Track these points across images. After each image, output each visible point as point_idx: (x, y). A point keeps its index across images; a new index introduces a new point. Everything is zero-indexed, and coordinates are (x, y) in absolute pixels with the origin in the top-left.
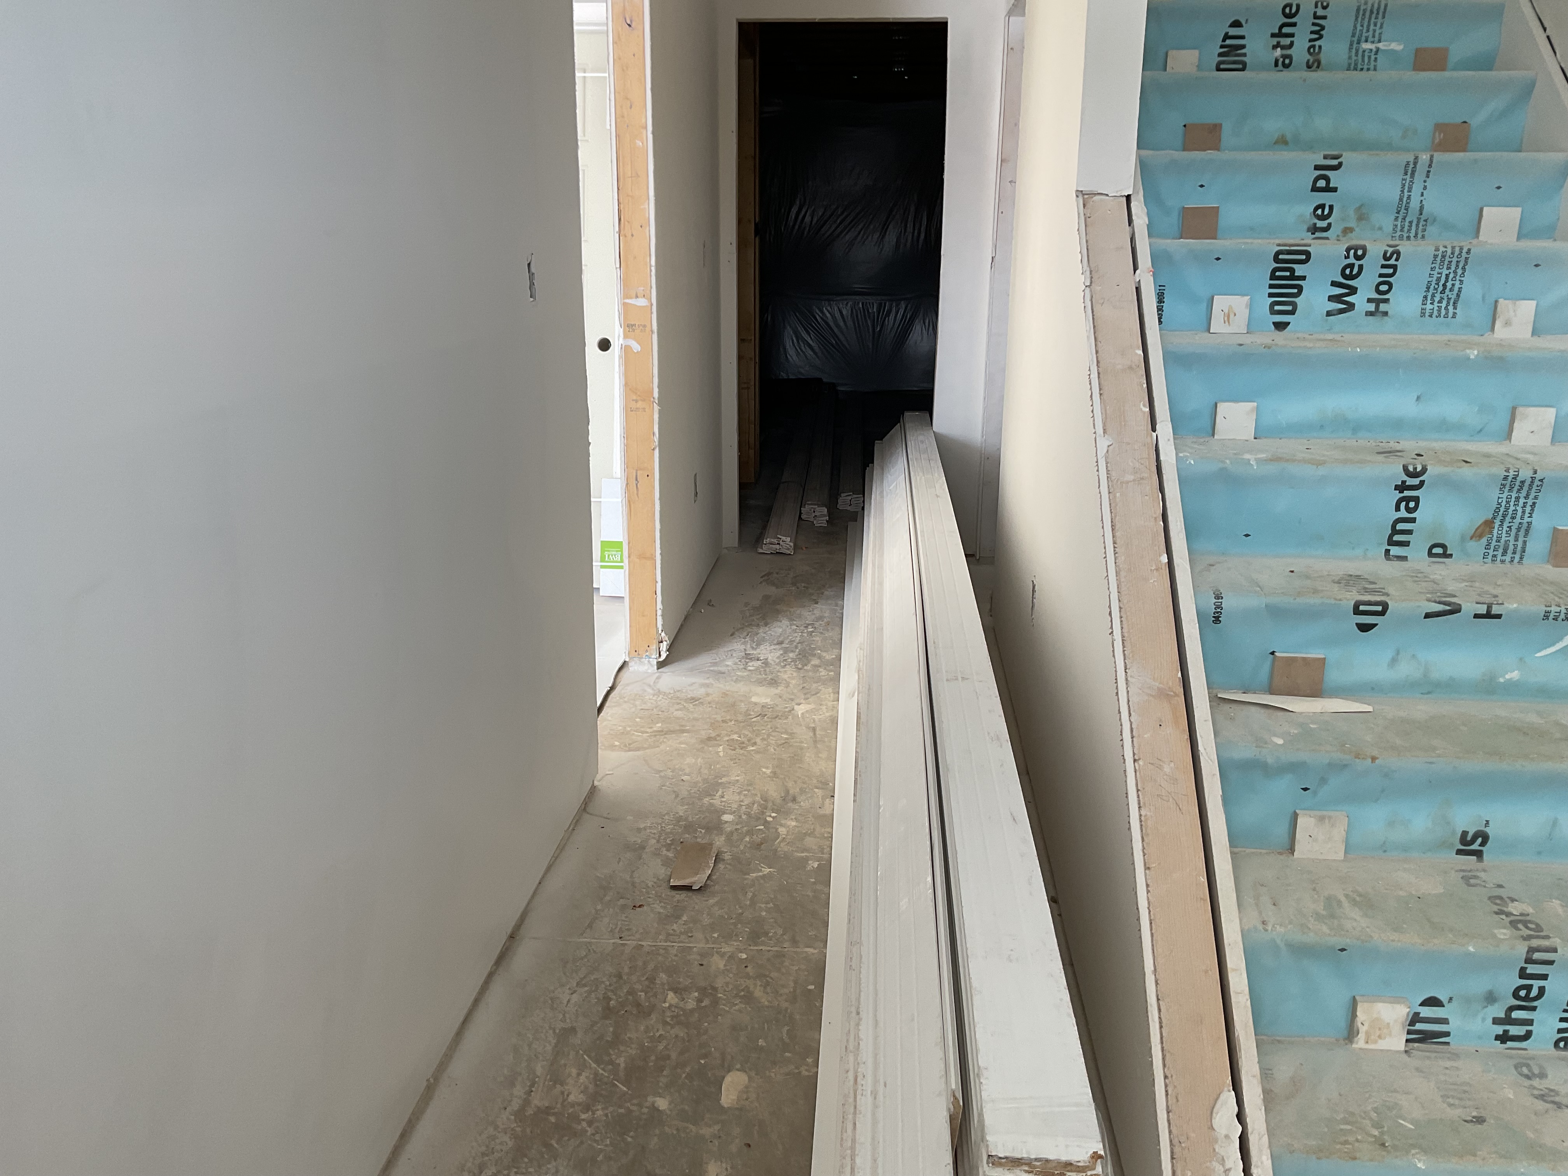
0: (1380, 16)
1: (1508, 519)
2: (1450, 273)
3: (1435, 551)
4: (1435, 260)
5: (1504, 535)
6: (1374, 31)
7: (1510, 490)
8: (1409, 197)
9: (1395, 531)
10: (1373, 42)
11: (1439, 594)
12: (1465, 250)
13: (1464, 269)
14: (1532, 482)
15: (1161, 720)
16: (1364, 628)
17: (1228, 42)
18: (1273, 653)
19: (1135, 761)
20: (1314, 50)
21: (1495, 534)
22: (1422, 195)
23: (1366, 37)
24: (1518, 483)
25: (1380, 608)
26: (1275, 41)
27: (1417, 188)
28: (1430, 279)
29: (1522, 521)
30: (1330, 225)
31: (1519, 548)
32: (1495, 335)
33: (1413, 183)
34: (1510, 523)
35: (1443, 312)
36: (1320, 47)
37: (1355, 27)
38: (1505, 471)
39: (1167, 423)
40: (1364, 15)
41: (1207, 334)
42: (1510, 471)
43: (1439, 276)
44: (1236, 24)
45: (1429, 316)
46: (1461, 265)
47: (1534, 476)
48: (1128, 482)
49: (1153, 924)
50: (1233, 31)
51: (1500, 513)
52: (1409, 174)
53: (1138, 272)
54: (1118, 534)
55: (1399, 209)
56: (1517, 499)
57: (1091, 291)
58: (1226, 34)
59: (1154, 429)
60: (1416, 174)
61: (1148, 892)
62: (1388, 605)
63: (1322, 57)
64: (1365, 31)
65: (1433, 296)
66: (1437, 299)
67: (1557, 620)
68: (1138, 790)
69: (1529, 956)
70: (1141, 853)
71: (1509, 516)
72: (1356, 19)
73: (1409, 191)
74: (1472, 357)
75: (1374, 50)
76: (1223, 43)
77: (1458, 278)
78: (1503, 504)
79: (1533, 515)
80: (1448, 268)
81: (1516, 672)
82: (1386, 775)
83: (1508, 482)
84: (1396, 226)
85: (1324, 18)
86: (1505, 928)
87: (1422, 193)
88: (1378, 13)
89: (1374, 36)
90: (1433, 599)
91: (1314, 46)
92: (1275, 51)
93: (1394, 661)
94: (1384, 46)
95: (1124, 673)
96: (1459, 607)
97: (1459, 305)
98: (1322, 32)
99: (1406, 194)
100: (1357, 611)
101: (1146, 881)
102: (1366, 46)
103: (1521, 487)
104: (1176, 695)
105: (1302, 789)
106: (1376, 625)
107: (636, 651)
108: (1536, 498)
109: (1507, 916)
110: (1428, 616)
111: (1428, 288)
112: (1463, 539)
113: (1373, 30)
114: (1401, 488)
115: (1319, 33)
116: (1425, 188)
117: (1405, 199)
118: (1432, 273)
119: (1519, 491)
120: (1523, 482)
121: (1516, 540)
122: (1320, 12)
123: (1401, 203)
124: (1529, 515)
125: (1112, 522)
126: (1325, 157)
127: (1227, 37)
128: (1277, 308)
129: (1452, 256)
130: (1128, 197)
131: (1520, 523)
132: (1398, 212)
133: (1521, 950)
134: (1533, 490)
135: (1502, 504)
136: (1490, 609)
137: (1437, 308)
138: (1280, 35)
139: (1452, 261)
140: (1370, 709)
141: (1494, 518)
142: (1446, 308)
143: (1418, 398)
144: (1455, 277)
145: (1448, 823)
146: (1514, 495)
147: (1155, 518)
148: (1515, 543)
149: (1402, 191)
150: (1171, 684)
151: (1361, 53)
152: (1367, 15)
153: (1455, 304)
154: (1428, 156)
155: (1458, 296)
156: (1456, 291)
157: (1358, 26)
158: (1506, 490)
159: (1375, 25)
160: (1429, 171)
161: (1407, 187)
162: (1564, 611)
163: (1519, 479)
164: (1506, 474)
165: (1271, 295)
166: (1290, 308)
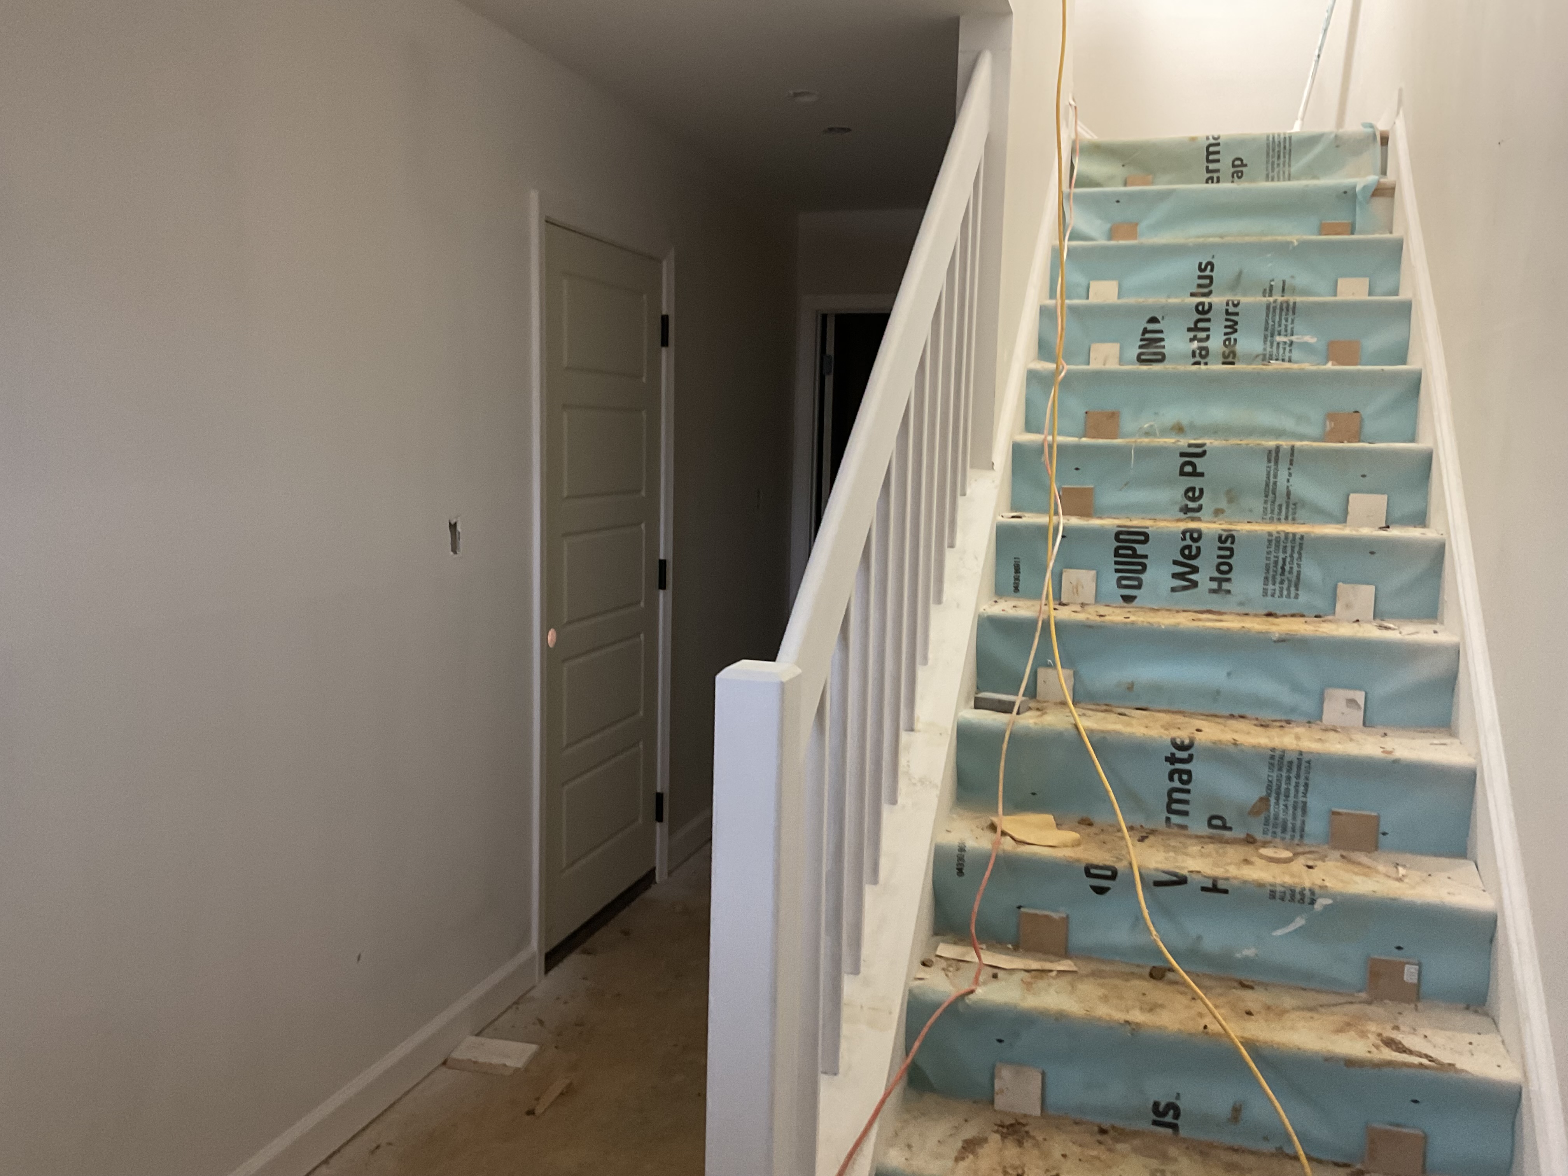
0: (1290, 313)
1: (1282, 798)
3: (1214, 822)
4: (1271, 544)
5: (1281, 813)
6: (1286, 326)
7: (1280, 769)
8: (1275, 483)
9: (1172, 800)
10: (1286, 335)
12: (1298, 536)
13: (1300, 554)
14: (1300, 763)
16: (1099, 891)
17: (1147, 336)
18: (1019, 908)
20: (1230, 343)
21: (1272, 812)
23: (1278, 331)
24: (1285, 763)
25: (1109, 873)
26: (1191, 335)
27: (1283, 474)
28: (1268, 562)
29: (1297, 800)
30: (1203, 506)
31: (1298, 827)
32: (1337, 617)
33: (1278, 470)
34: (1284, 801)
35: (1285, 593)
36: (1235, 340)
37: (1267, 322)
38: (1271, 750)
40: (1273, 311)
42: (1276, 751)
43: (1277, 559)
44: (1153, 320)
45: (1271, 596)
46: (1297, 549)
47: (1300, 757)
50: (1151, 327)
51: (1274, 791)
52: (1273, 461)
55: (1267, 492)
60: (1281, 462)
62: (1117, 870)
63: (1238, 348)
64: (1277, 326)
65: (1274, 577)
66: (1277, 580)
71: (1283, 794)
72: (1267, 315)
73: (1275, 477)
75: (1288, 342)
77: (1295, 562)
79: (1308, 796)
80: (1285, 552)
81: (1253, 949)
82: (1073, 1036)
84: (1265, 508)
85: (1237, 314)
87: (1288, 480)
88: (1288, 310)
89: (1286, 331)
90: (1162, 869)
91: (1229, 339)
92: (1191, 343)
94: (1297, 339)
96: (1186, 879)
97: (1300, 587)
98: (1236, 327)
99: (1272, 480)
100: (1088, 874)
103: (1290, 768)
105: (997, 1040)
106: (1109, 889)
108: (1305, 778)
110: (1156, 884)
111: (1268, 570)
112: (1240, 814)
113: (1285, 324)
114: (1172, 759)
115: (1233, 327)
116: (1290, 475)
117: (1271, 485)
118: (1269, 555)
119: (1288, 771)
120: (1290, 763)
121: (1294, 818)
122: (1231, 309)
123: (1268, 486)
124: (1303, 795)
126: (1189, 445)
127: (1145, 331)
128: (1124, 582)
129: (1286, 541)
131: (1295, 802)
132: (1266, 496)
134: (1303, 771)
135: (1273, 782)
136: (1217, 883)
137: (1279, 589)
138: (1195, 329)
139: (1287, 546)
141: (1269, 795)
142: (1288, 589)
144: (1292, 560)
145: (1141, 1092)
146: (1284, 774)
148: (1294, 823)
149: (1268, 477)
151: (1275, 345)
152: (1278, 311)
153: (1296, 586)
154: (1290, 446)
155: (1298, 578)
156: (1295, 574)
157: (1270, 321)
158: (1275, 769)
159: (1286, 321)
160: (1292, 460)
161: (1272, 474)
162: (1288, 891)
163: (1286, 759)
164: (1273, 754)
165: (1117, 571)
166: (1136, 583)
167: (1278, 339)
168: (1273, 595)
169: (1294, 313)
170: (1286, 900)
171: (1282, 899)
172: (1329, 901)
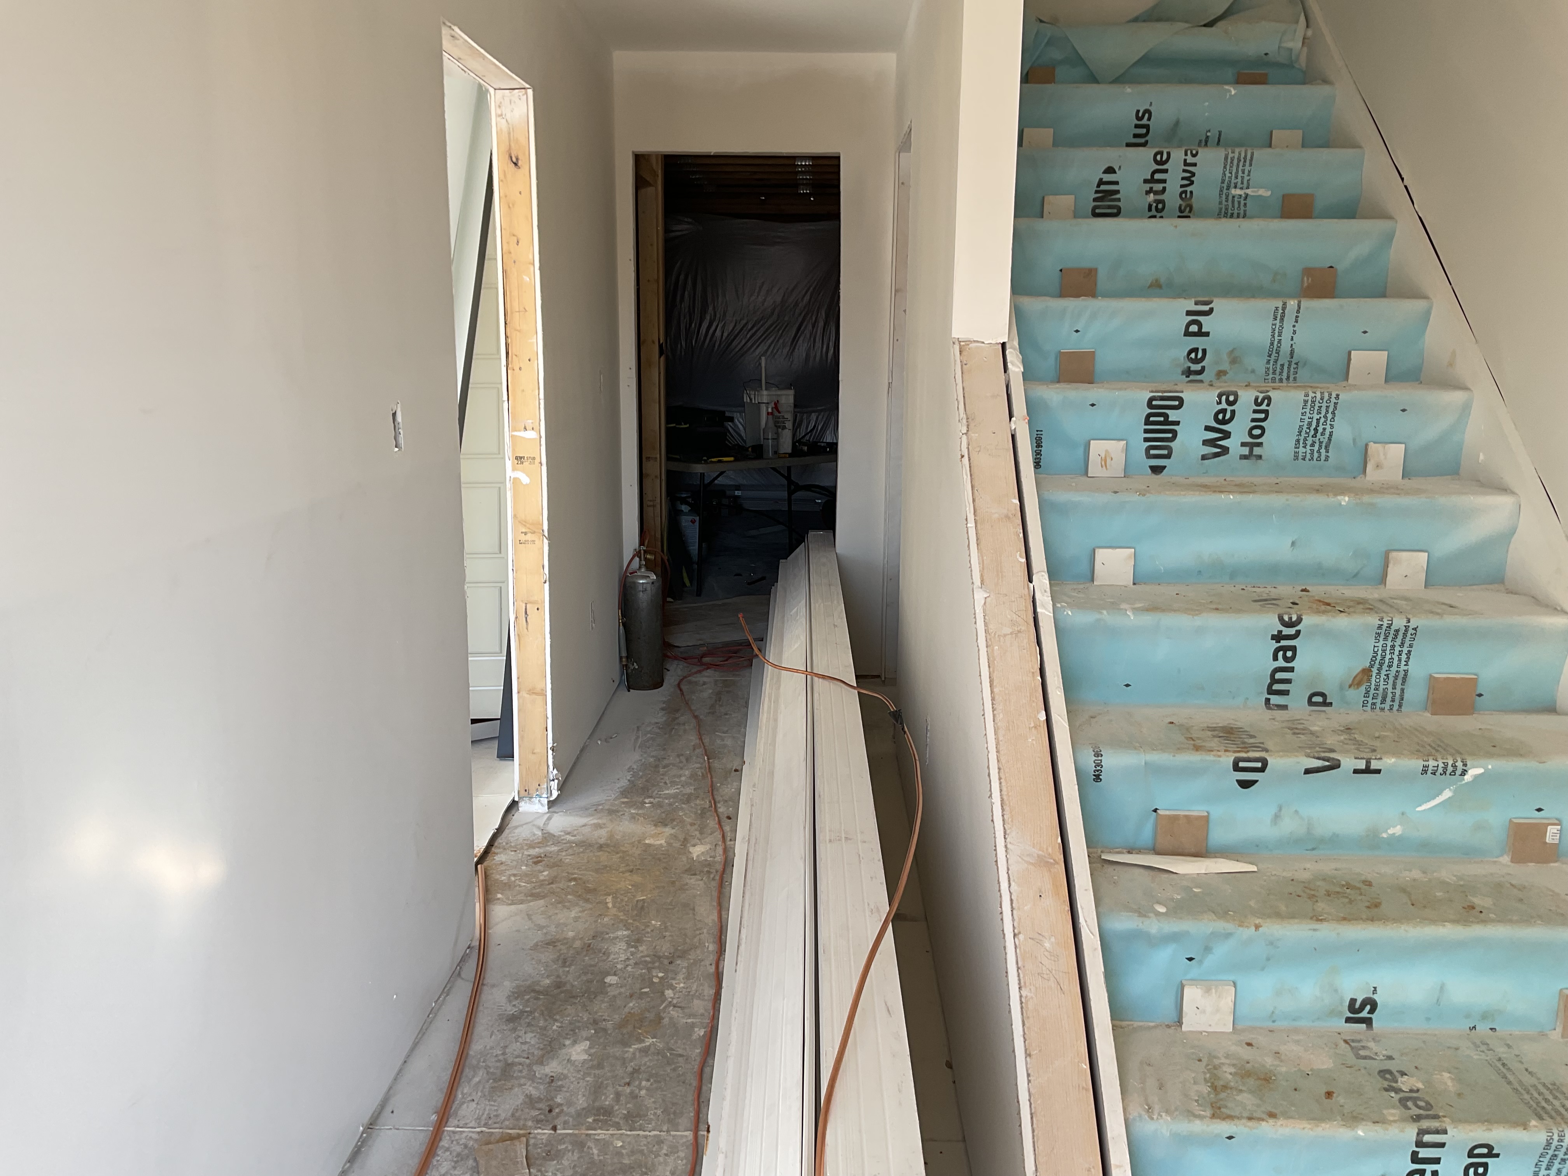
0: (1248, 164)
1: (1385, 667)
2: (1320, 417)
3: (1315, 699)
4: (1305, 405)
5: (1382, 683)
7: (1386, 639)
8: (1280, 341)
9: (1274, 681)
10: (1242, 188)
11: (1317, 749)
12: (1334, 395)
13: (1333, 413)
14: (1406, 631)
15: (1040, 891)
16: (1245, 784)
17: (1103, 187)
18: (1155, 811)
19: (1015, 935)
20: (1186, 196)
21: (1373, 682)
22: (1292, 339)
23: (1235, 184)
24: (1392, 632)
25: (1259, 765)
26: (1147, 187)
27: (1287, 332)
28: (1302, 424)
29: (1399, 669)
30: (1203, 368)
31: (1398, 696)
32: (1368, 478)
33: (1283, 328)
34: (1386, 671)
35: (1316, 455)
36: (1191, 192)
37: (1224, 174)
38: (1379, 620)
39: (1043, 574)
40: (1232, 162)
41: (1084, 479)
42: (1384, 620)
43: (1310, 420)
44: (1110, 170)
45: (1302, 459)
46: (1331, 410)
47: (1407, 624)
48: (1005, 635)
49: (1034, 1119)
50: (1107, 177)
51: (1377, 662)
52: (1279, 318)
53: (1013, 419)
54: (996, 690)
55: (1270, 353)
56: (1393, 647)
57: (968, 438)
58: (1101, 179)
59: (1030, 581)
60: (1285, 319)
61: (1029, 1081)
62: (1267, 761)
63: (1194, 201)
64: (1233, 177)
65: (1305, 439)
66: (1309, 442)
67: (1435, 774)
68: (1018, 968)
69: (1419, 1139)
70: (1022, 1039)
71: (1386, 663)
72: (1225, 167)
73: (1280, 336)
74: (1343, 503)
75: (1244, 195)
76: (1098, 189)
77: (1328, 422)
78: (1380, 653)
79: (1409, 663)
80: (1319, 413)
81: (1399, 827)
82: (1271, 943)
83: (1383, 631)
84: (1268, 369)
85: (1195, 165)
86: (1393, 1107)
88: (1245, 161)
89: (1242, 183)
90: (1312, 755)
91: (1185, 192)
92: (1148, 196)
93: (1277, 818)
94: (1252, 191)
95: (1003, 839)
96: (1338, 762)
97: (1330, 448)
98: (1193, 179)
99: (1277, 338)
100: (1236, 768)
101: (1027, 1071)
102: (1233, 192)
103: (1396, 636)
104: (1056, 863)
105: (1187, 959)
106: (1256, 781)
107: (526, 791)
109: (1396, 1093)
110: (1308, 771)
111: (1300, 432)
112: (1341, 688)
113: (1242, 177)
114: (1278, 637)
115: (1189, 179)
116: (1295, 332)
117: (1276, 343)
118: (1303, 417)
119: (1394, 639)
120: (1397, 631)
121: (1394, 688)
122: (1190, 159)
123: (1272, 347)
124: (1406, 663)
125: (990, 677)
126: (1196, 303)
127: (1101, 182)
128: (1152, 452)
129: (1321, 401)
130: (1003, 345)
131: (1397, 671)
132: (1270, 356)
133: (1411, 1133)
134: (1408, 639)
135: (1378, 653)
136: (1369, 765)
137: (1310, 452)
139: (1321, 406)
140: (1254, 868)
141: (1372, 666)
142: (1319, 452)
143: (1293, 544)
144: (1325, 422)
145: (1336, 991)
146: (1389, 643)
147: (1033, 673)
148: (1394, 691)
149: (1273, 336)
150: (1050, 850)
151: (1230, 198)
152: (1235, 162)
153: (1326, 448)
154: (1296, 302)
155: (1330, 439)
156: (1327, 435)
157: (1227, 173)
158: (1381, 639)
159: (1243, 173)
160: (1297, 317)
161: (1277, 332)
162: (1441, 765)
163: (1393, 628)
164: (1381, 623)
165: (1146, 440)
166: (1165, 452)
168: (1304, 459)
170: (1438, 774)
171: (1434, 774)
172: (1481, 771)
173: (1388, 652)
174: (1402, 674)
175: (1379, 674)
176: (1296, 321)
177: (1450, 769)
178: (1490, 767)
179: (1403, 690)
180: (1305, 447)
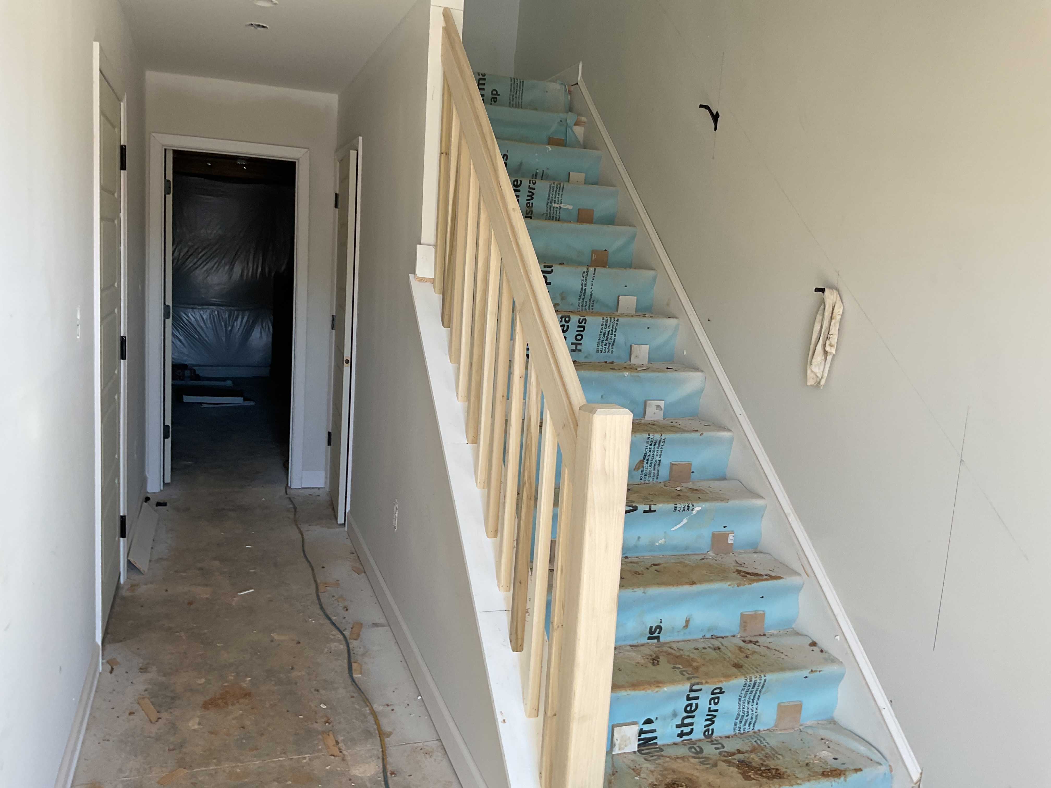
0: (561, 190)
1: (650, 459)
2: (610, 331)
4: (603, 324)
5: (649, 467)
6: (558, 198)
7: (651, 445)
8: (585, 289)
10: (558, 204)
12: (616, 319)
13: (616, 329)
14: (660, 440)
20: (529, 205)
21: (645, 467)
22: (591, 288)
23: (554, 200)
24: (654, 441)
27: (589, 284)
28: (601, 334)
29: (656, 460)
31: (656, 474)
32: (632, 362)
33: (587, 282)
34: (651, 461)
35: (607, 350)
36: (532, 204)
37: (549, 195)
40: (553, 189)
43: (605, 332)
45: (601, 352)
46: (615, 327)
47: (661, 437)
51: (647, 457)
52: (585, 277)
55: (580, 295)
56: (654, 448)
60: (588, 277)
63: (533, 209)
64: (554, 197)
65: (602, 342)
66: (604, 344)
69: (690, 688)
72: (550, 191)
73: (585, 286)
74: (626, 376)
75: (559, 208)
77: (613, 333)
79: (661, 457)
80: (609, 328)
81: (663, 539)
83: (650, 441)
84: (579, 303)
85: (534, 189)
86: (678, 675)
87: (591, 287)
88: (560, 189)
89: (558, 201)
91: (529, 203)
94: (563, 206)
96: (636, 507)
97: (614, 347)
98: (533, 196)
99: (584, 287)
103: (655, 444)
108: (662, 448)
109: (678, 669)
111: (600, 338)
112: (631, 471)
115: (531, 196)
116: (593, 285)
117: (583, 290)
118: (601, 330)
121: (654, 470)
122: (532, 186)
123: (581, 292)
124: (659, 457)
126: (546, 267)
129: (610, 322)
132: (580, 297)
133: (687, 686)
134: (661, 444)
135: (647, 452)
136: (650, 508)
137: (604, 348)
139: (610, 325)
141: (644, 459)
142: (609, 349)
143: (602, 396)
145: (643, 624)
146: (652, 447)
149: (582, 286)
151: (552, 209)
152: (555, 189)
153: (612, 346)
154: (593, 269)
155: (614, 342)
156: (612, 340)
157: (551, 195)
158: (649, 445)
159: (559, 195)
160: (594, 277)
161: (584, 284)
162: (683, 506)
163: (655, 439)
164: (649, 436)
167: (554, 205)
169: (563, 191)
170: (681, 511)
171: (679, 511)
172: (700, 508)
173: (652, 451)
174: (658, 462)
175: (647, 463)
176: (593, 279)
177: (687, 508)
178: (704, 506)
179: (658, 471)
180: (602, 346)
